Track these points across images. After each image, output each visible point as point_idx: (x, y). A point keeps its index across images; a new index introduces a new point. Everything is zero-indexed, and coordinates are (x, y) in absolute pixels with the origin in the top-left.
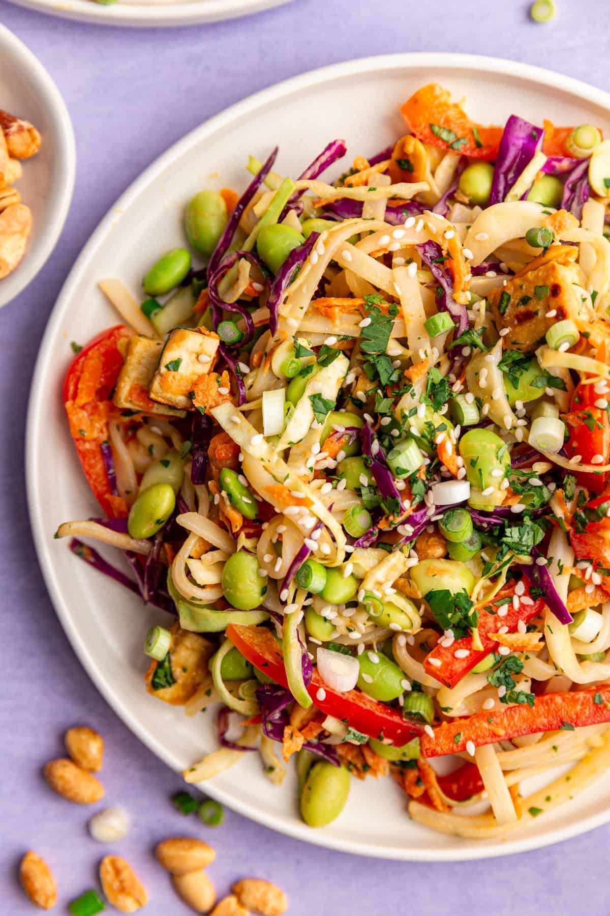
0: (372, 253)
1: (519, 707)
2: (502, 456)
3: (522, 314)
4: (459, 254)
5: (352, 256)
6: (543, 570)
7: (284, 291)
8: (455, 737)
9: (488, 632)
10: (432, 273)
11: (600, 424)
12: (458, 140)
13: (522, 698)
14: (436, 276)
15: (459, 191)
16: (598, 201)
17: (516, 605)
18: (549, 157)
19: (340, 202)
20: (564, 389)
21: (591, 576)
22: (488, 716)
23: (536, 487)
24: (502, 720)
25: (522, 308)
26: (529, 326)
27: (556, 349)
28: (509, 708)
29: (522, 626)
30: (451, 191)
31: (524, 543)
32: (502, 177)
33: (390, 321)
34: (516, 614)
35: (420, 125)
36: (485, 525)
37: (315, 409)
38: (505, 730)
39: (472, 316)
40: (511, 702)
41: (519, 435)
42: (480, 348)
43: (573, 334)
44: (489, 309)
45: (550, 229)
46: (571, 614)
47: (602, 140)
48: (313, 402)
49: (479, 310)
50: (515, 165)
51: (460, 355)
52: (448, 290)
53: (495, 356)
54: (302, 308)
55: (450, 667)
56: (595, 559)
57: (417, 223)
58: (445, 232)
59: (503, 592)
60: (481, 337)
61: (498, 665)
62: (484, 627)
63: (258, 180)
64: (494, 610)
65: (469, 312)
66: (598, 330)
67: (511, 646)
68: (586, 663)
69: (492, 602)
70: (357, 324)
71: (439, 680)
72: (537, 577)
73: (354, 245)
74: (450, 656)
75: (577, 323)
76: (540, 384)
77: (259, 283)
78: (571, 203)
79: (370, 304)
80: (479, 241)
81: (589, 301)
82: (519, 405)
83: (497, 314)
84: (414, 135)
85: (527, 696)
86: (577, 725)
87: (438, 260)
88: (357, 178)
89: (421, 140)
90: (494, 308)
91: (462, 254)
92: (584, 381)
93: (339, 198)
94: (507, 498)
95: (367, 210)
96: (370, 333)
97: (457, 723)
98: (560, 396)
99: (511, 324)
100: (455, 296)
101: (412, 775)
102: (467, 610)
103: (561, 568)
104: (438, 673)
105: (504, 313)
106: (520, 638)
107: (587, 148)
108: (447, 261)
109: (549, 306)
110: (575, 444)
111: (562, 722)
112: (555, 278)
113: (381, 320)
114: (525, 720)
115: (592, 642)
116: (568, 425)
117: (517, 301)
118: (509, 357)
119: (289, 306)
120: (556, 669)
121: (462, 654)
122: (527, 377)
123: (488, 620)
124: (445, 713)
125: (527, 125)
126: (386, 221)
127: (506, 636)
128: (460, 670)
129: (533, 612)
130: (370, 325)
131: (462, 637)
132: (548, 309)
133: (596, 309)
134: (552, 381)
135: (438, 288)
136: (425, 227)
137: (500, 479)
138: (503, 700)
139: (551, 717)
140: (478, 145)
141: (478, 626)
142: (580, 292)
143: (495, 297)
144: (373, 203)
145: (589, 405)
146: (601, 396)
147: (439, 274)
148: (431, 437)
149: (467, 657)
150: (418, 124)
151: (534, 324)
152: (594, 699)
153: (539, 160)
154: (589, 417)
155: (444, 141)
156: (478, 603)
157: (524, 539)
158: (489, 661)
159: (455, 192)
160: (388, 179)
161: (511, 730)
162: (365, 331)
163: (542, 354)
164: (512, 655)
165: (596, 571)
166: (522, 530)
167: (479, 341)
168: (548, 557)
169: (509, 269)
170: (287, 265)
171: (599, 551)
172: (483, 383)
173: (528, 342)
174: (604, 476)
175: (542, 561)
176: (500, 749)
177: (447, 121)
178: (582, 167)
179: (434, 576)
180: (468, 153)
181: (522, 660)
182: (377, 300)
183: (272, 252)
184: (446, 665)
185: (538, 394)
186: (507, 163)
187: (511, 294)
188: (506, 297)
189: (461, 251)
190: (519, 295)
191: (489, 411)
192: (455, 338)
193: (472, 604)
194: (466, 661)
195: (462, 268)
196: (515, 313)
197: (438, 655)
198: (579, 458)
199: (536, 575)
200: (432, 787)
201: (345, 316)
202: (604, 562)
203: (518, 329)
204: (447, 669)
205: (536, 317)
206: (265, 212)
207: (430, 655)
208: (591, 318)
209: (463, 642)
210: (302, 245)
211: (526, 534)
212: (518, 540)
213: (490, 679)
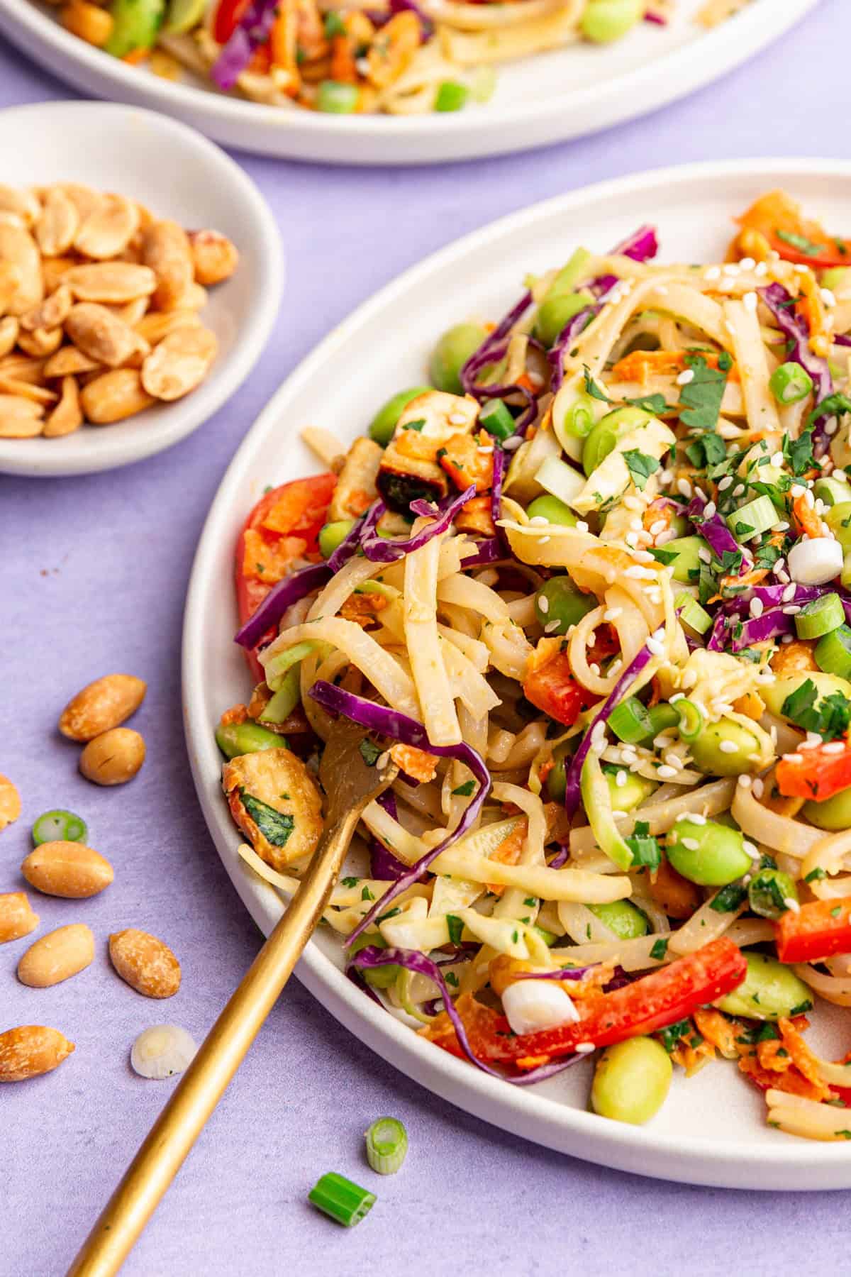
4: (816, 298)
7: (574, 338)
8: (832, 910)
12: (813, 245)
14: (785, 323)
33: (721, 382)
48: (627, 459)
51: (822, 432)
52: (802, 340)
54: (597, 359)
57: (756, 265)
96: (694, 395)
100: (812, 344)
101: (770, 1046)
108: (798, 305)
119: (579, 359)
130: (691, 383)
135: (787, 338)
136: (767, 270)
140: (842, 251)
147: (788, 321)
148: (785, 488)
155: (794, 248)
162: (687, 392)
179: (789, 678)
180: (827, 259)
192: (814, 405)
200: (802, 1055)
201: (659, 376)
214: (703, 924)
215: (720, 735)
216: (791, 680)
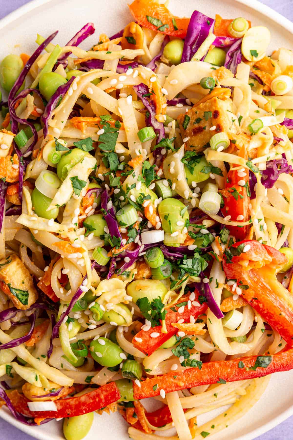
0: (106, 90)
1: (193, 369)
2: (183, 214)
3: (196, 129)
4: (159, 92)
5: (93, 91)
6: (207, 286)
7: (52, 111)
8: (153, 387)
9: (172, 322)
10: (143, 103)
11: (241, 196)
12: (163, 25)
13: (194, 363)
14: (146, 105)
15: (163, 56)
16: (246, 64)
17: (190, 307)
18: (218, 36)
19: (91, 61)
20: (221, 175)
21: (236, 290)
22: (175, 374)
23: (205, 234)
24: (182, 377)
25: (196, 125)
26: (200, 136)
27: (216, 150)
28: (186, 370)
29: (192, 319)
30: (158, 56)
31: (195, 269)
32: (189, 47)
33: (117, 131)
34: (189, 312)
35: (140, 16)
36: (172, 258)
37: (74, 186)
38: (184, 383)
39: (167, 130)
40: (187, 366)
41: (194, 203)
42: (171, 149)
43: (225, 140)
44: (177, 126)
45: (215, 78)
46: (223, 313)
47: (250, 27)
48: (73, 181)
49: (171, 127)
50: (197, 41)
51: (160, 154)
52: (152, 114)
53: (180, 154)
54: (62, 122)
55: (147, 343)
56: (238, 279)
57: (134, 72)
58: (151, 78)
59: (182, 299)
60: (173, 143)
61: (178, 344)
62: (169, 320)
63: (42, 47)
64: (176, 309)
65: (165, 128)
66: (241, 139)
67: (186, 331)
68: (233, 343)
69: (175, 305)
70: (96, 133)
71: (141, 351)
72: (203, 290)
73: (96, 85)
74: (148, 336)
75: (228, 134)
76: (206, 171)
77: (40, 108)
78: (230, 64)
79: (103, 121)
80: (172, 85)
81: (237, 122)
82: (194, 184)
83: (182, 129)
84: (137, 23)
85: (197, 362)
86: (228, 381)
87: (146, 95)
88: (101, 47)
89: (141, 26)
90: (180, 125)
91: (161, 91)
92: (232, 169)
93: (90, 58)
94: (186, 241)
95: (106, 65)
96: (105, 138)
97: (155, 378)
98: (219, 179)
99: (190, 135)
100: (157, 117)
101: (131, 411)
102: (160, 309)
103: (217, 284)
104: (140, 346)
105: (186, 128)
106: (191, 326)
107: (241, 31)
108: (151, 96)
109: (212, 124)
110: (227, 209)
111: (218, 378)
112: (216, 107)
113: (111, 131)
114: (196, 377)
115: (236, 329)
116: (223, 197)
117: (193, 121)
118: (188, 155)
119: (55, 121)
120: (215, 346)
121: (155, 335)
122: (198, 167)
123: (172, 315)
124: (147, 373)
125: (204, 16)
126: (117, 72)
127: (183, 325)
128: (153, 345)
129: (200, 311)
130: (103, 134)
131: (156, 326)
132: (211, 125)
133: (241, 127)
134: (213, 169)
135: (146, 112)
136: (139, 75)
137: (181, 228)
138: (182, 364)
139: (212, 376)
140: (175, 29)
141: (166, 318)
142: (231, 116)
143: (181, 119)
144: (110, 61)
145: (235, 184)
146: (242, 178)
147: (147, 104)
148: (141, 202)
149: (158, 337)
150: (139, 15)
151: (203, 135)
152: (238, 365)
153: (211, 38)
154: (235, 191)
155: (154, 25)
156: (168, 305)
157: (195, 267)
158: (172, 341)
159: (160, 56)
160: (120, 47)
161: (188, 383)
162: (101, 137)
163: (208, 153)
164: (187, 337)
165: (239, 287)
166: (194, 261)
167: (171, 146)
168: (210, 277)
169: (191, 103)
170: (55, 96)
171: (240, 274)
172: (172, 170)
173: (199, 146)
174: (245, 228)
175: (206, 280)
176: (183, 395)
177: (157, 14)
178: (238, 43)
180: (169, 33)
181: (194, 341)
182: (108, 118)
183: (47, 89)
184: (145, 341)
185: (205, 178)
186: (192, 39)
187: (190, 117)
188: (187, 119)
189: (161, 89)
190: (195, 117)
191: (176, 188)
192: (157, 144)
193: (163, 305)
194: (157, 340)
195: (161, 100)
196: (192, 128)
197: (141, 336)
198: (229, 217)
199: (203, 289)
200: (142, 418)
201: (89, 128)
202: (243, 281)
203: (193, 138)
204: (145, 344)
205: (205, 130)
206: (45, 65)
207: (136, 336)
208: (238, 132)
209: (156, 328)
210: (65, 84)
211: (196, 263)
212: (192, 267)
213: (174, 352)
214: (105, 375)
215: (110, 317)
216: (141, 291)
